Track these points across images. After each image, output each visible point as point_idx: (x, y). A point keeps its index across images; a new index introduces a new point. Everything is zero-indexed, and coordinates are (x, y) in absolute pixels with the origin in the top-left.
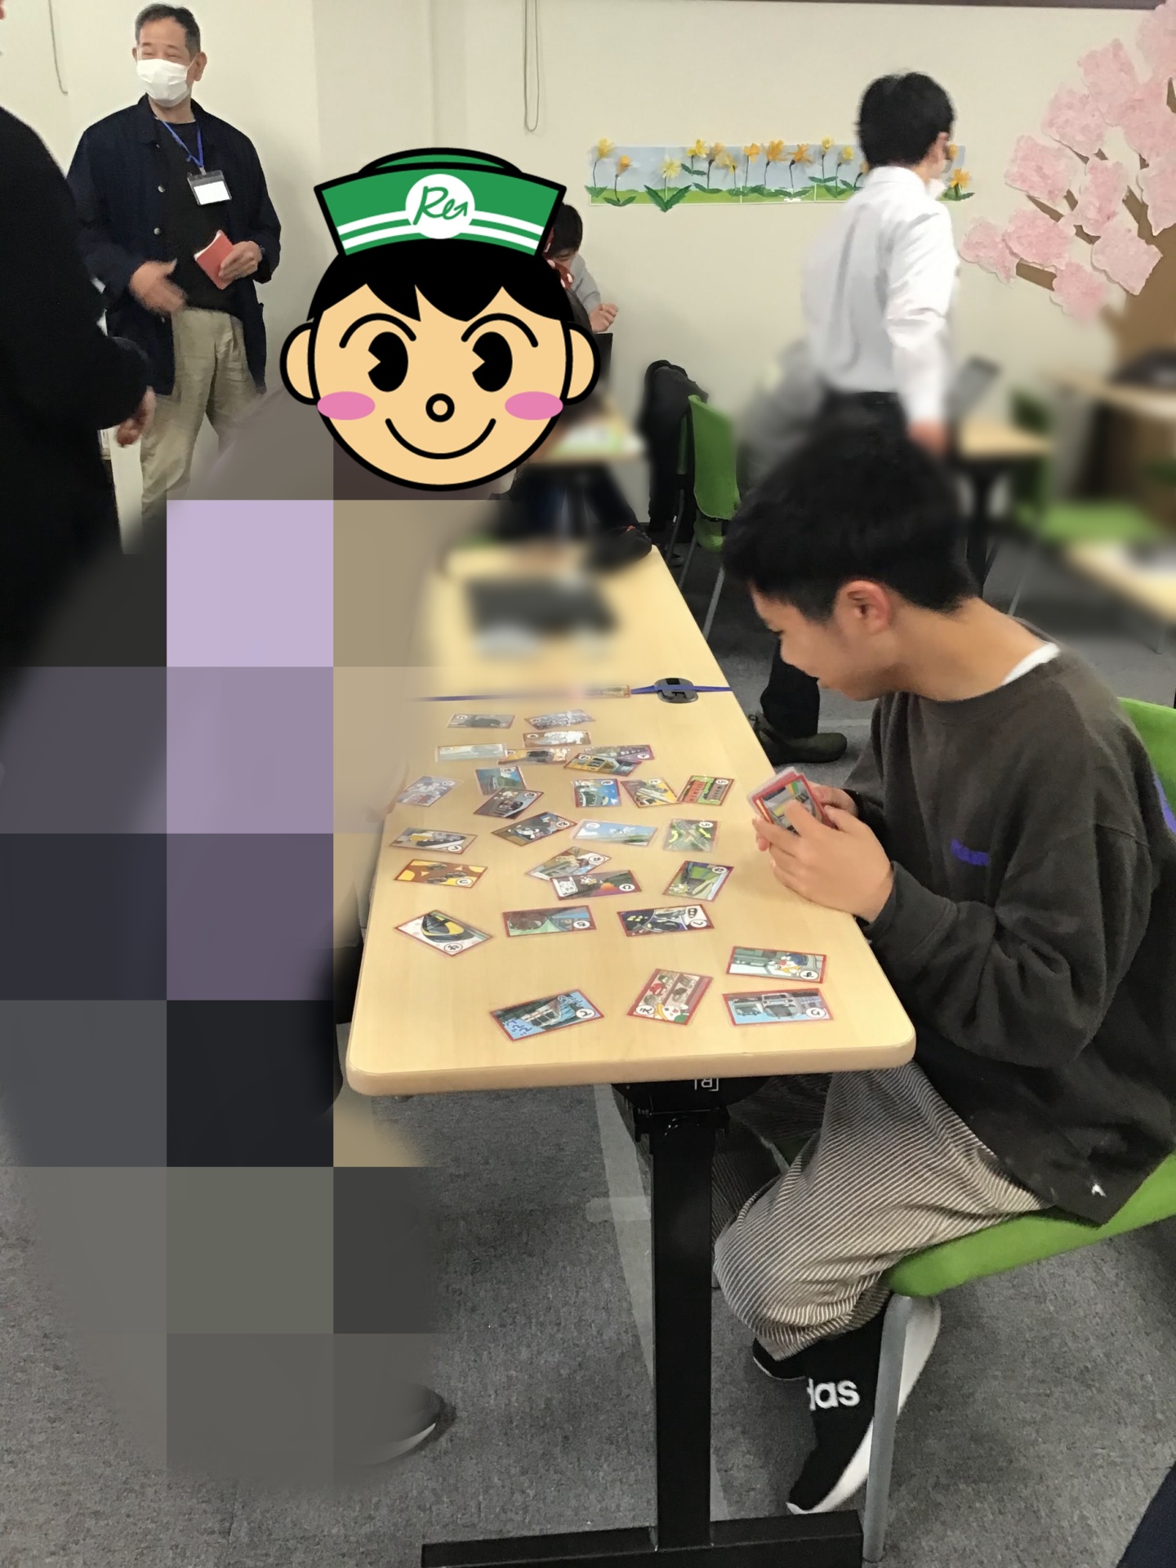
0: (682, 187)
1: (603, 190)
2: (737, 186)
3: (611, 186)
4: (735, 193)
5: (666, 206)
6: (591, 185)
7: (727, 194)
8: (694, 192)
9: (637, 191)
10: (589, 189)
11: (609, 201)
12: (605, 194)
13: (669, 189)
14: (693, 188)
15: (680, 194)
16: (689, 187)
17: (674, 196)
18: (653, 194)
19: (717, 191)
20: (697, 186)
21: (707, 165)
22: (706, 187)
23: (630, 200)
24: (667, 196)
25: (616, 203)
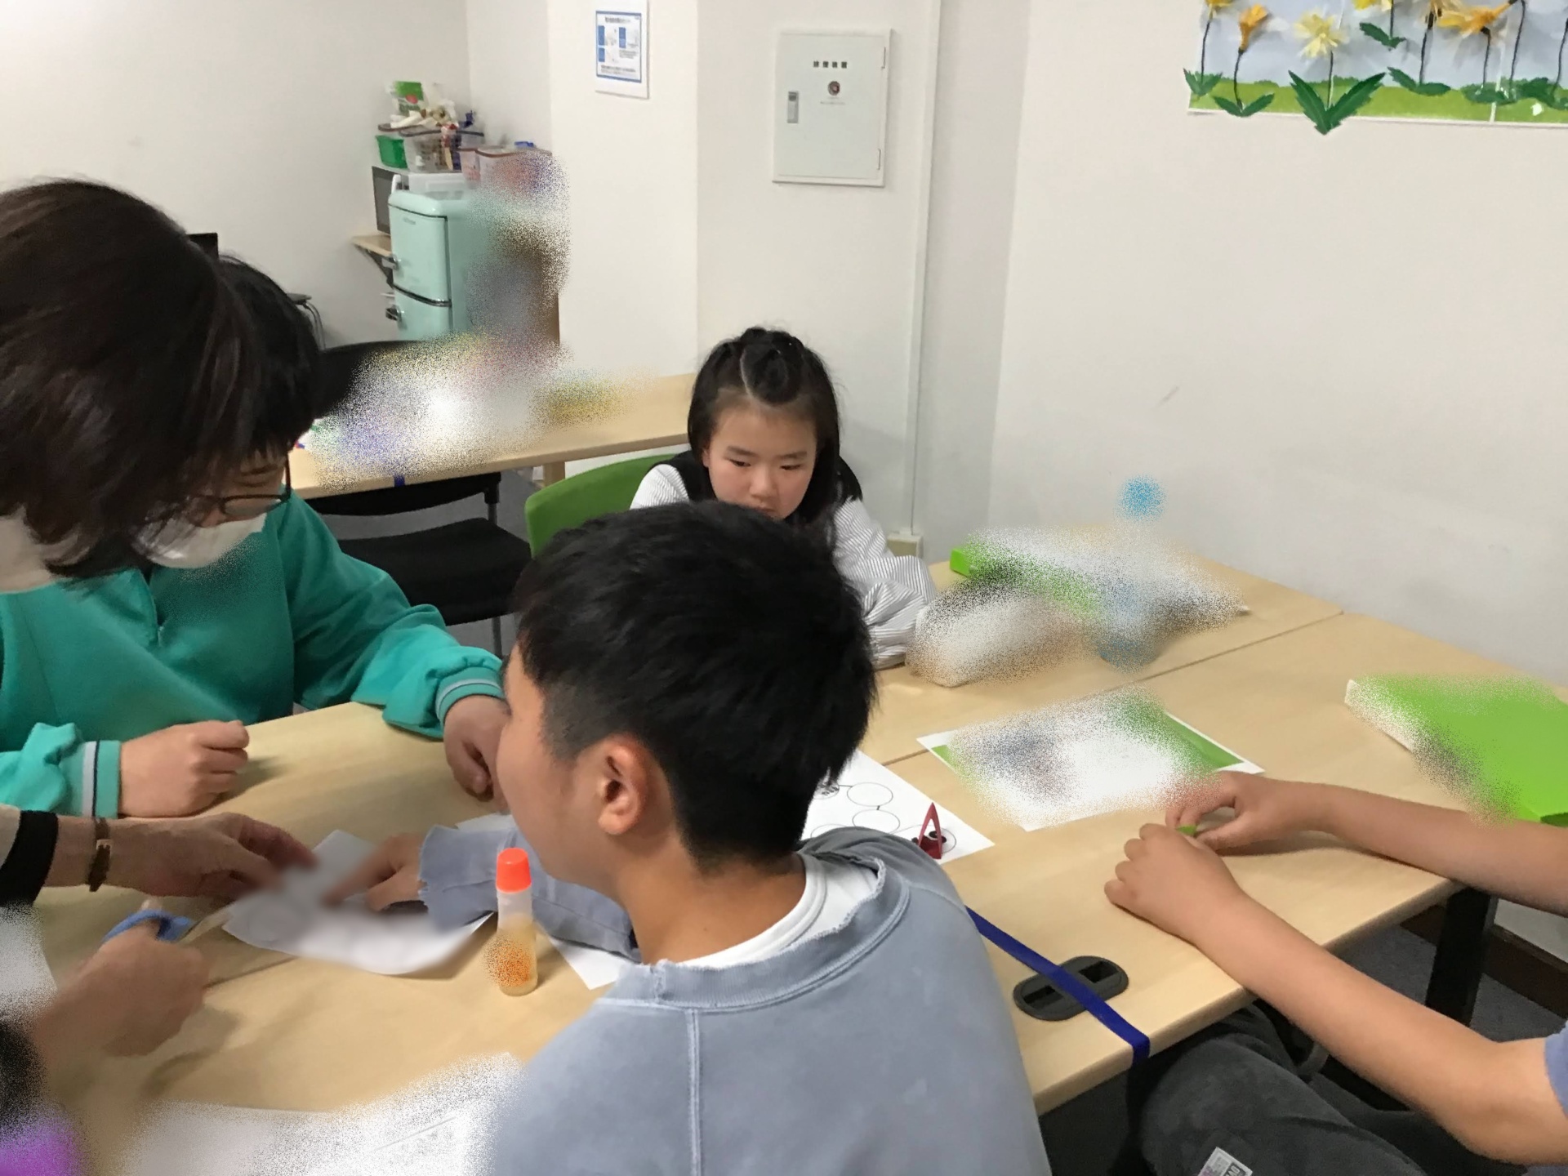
0: (1363, 77)
1: (1216, 79)
2: (1489, 80)
3: (1229, 74)
4: (1481, 97)
5: (1327, 120)
6: (1195, 69)
7: (1463, 97)
8: (1390, 89)
9: (1275, 85)
10: (1189, 77)
11: (1223, 103)
12: (1217, 89)
13: (1339, 82)
14: (1388, 81)
15: (1361, 93)
16: (1381, 76)
17: (1345, 98)
18: (1305, 93)
19: (1442, 89)
20: (1397, 75)
21: (1421, 25)
22: (1416, 79)
23: (1262, 104)
24: (1333, 96)
25: (1234, 108)
